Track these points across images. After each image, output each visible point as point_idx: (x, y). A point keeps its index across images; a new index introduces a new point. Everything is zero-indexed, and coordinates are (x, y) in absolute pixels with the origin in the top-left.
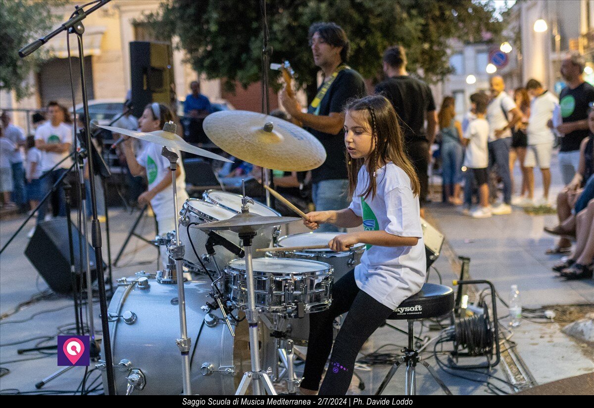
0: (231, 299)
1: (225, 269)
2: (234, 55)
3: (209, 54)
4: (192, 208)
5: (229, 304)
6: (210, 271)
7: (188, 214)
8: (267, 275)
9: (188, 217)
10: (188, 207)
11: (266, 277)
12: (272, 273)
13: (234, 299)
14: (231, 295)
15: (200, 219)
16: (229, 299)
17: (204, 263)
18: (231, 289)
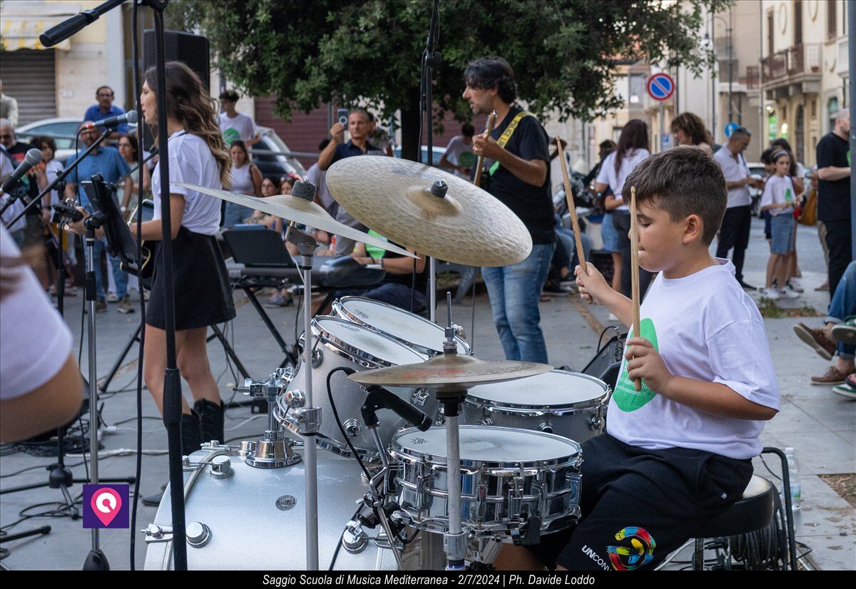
0: (401, 504)
1: (391, 450)
2: (294, 60)
3: (250, 58)
4: (328, 335)
5: (396, 515)
6: (360, 451)
7: (320, 346)
8: (473, 466)
9: (320, 351)
10: (322, 333)
11: (472, 470)
12: (485, 462)
13: (407, 505)
14: (401, 500)
15: (341, 354)
16: (396, 507)
17: (348, 436)
18: (400, 487)
